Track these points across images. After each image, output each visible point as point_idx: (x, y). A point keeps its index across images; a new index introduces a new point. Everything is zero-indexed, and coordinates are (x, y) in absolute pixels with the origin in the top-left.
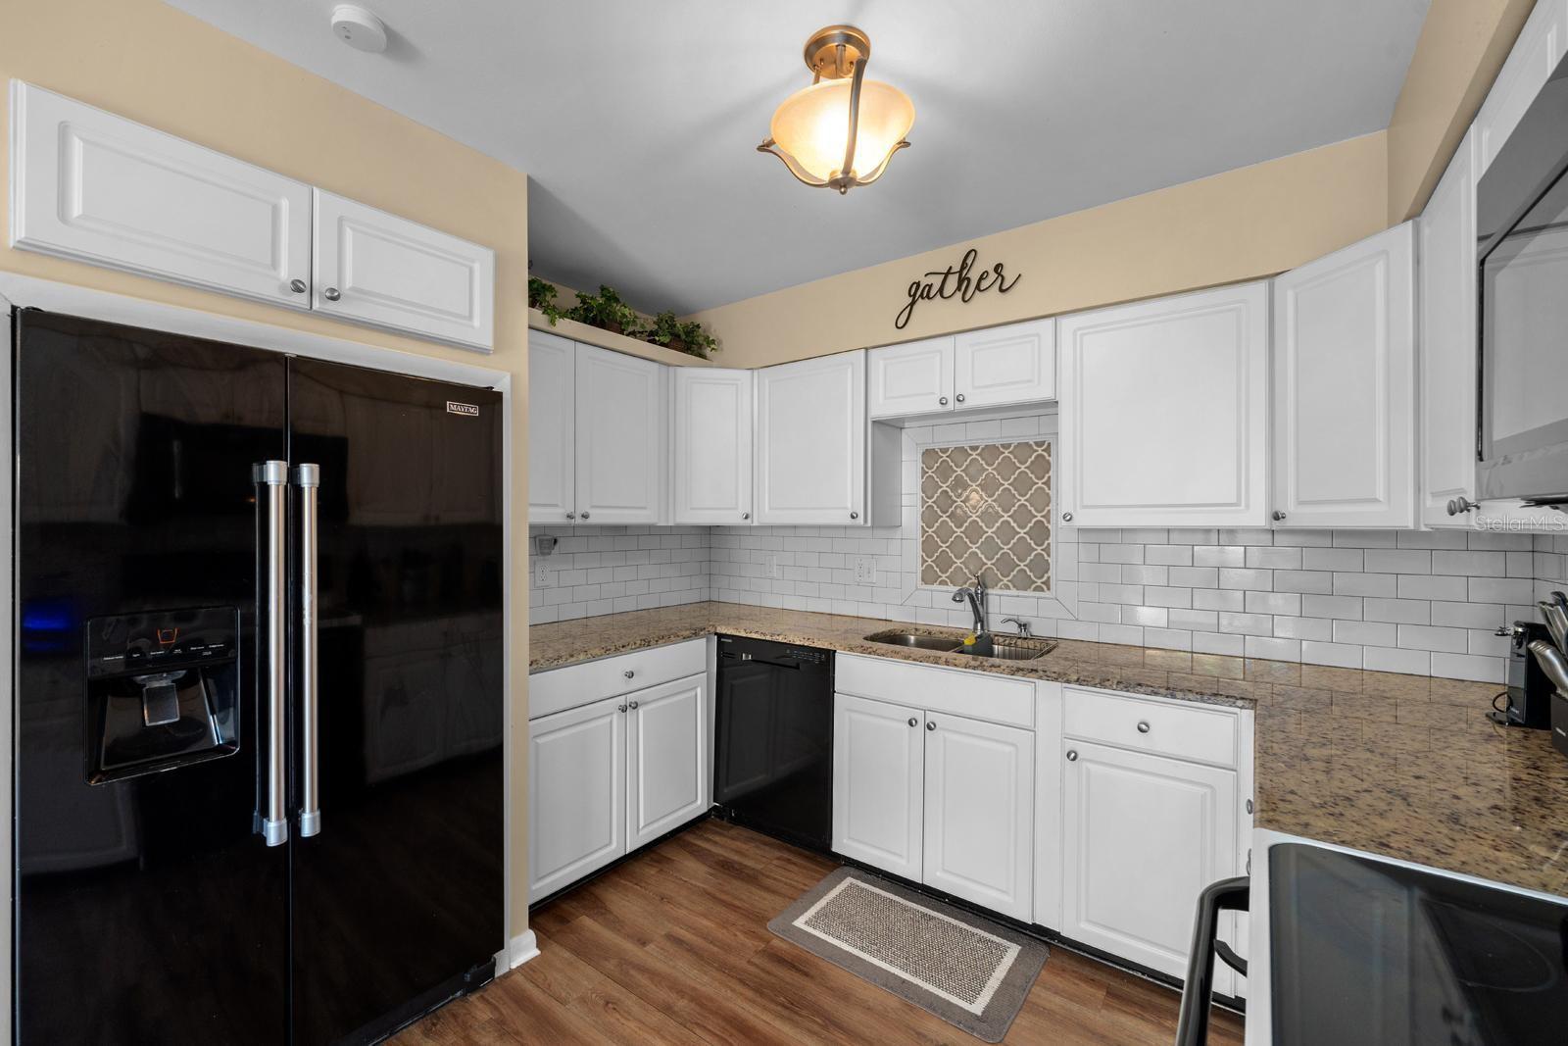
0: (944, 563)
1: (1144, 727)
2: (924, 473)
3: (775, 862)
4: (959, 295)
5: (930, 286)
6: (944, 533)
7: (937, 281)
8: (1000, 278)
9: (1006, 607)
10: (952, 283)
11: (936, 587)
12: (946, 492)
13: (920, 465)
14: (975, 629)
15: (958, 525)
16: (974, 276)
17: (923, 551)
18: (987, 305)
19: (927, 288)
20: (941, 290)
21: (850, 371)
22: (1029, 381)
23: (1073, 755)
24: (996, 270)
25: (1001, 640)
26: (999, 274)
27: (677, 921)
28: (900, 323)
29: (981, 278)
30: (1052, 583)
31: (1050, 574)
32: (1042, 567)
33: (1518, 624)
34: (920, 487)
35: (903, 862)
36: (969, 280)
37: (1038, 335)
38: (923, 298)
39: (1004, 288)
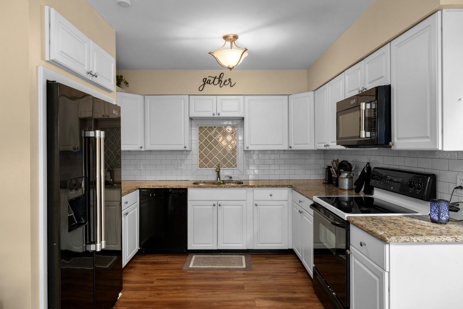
0: (206, 161)
1: (271, 195)
2: (199, 134)
3: (168, 258)
4: (219, 85)
5: (210, 80)
6: (206, 152)
7: (212, 80)
8: (230, 83)
9: (225, 173)
10: (217, 81)
11: (203, 169)
12: (206, 140)
13: (198, 131)
14: (218, 180)
15: (210, 150)
16: (223, 80)
17: (199, 158)
18: (226, 89)
19: (209, 81)
20: (213, 82)
21: (183, 101)
22: (238, 111)
23: (256, 205)
24: (229, 80)
25: (226, 182)
26: (230, 81)
27: (156, 276)
28: (201, 89)
29: (225, 82)
30: (237, 165)
31: (236, 163)
32: (234, 161)
33: (327, 166)
34: (198, 138)
35: (211, 245)
36: (222, 81)
37: (239, 99)
38: (208, 83)
39: (231, 85)
